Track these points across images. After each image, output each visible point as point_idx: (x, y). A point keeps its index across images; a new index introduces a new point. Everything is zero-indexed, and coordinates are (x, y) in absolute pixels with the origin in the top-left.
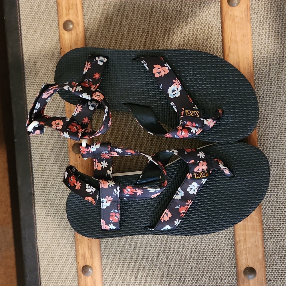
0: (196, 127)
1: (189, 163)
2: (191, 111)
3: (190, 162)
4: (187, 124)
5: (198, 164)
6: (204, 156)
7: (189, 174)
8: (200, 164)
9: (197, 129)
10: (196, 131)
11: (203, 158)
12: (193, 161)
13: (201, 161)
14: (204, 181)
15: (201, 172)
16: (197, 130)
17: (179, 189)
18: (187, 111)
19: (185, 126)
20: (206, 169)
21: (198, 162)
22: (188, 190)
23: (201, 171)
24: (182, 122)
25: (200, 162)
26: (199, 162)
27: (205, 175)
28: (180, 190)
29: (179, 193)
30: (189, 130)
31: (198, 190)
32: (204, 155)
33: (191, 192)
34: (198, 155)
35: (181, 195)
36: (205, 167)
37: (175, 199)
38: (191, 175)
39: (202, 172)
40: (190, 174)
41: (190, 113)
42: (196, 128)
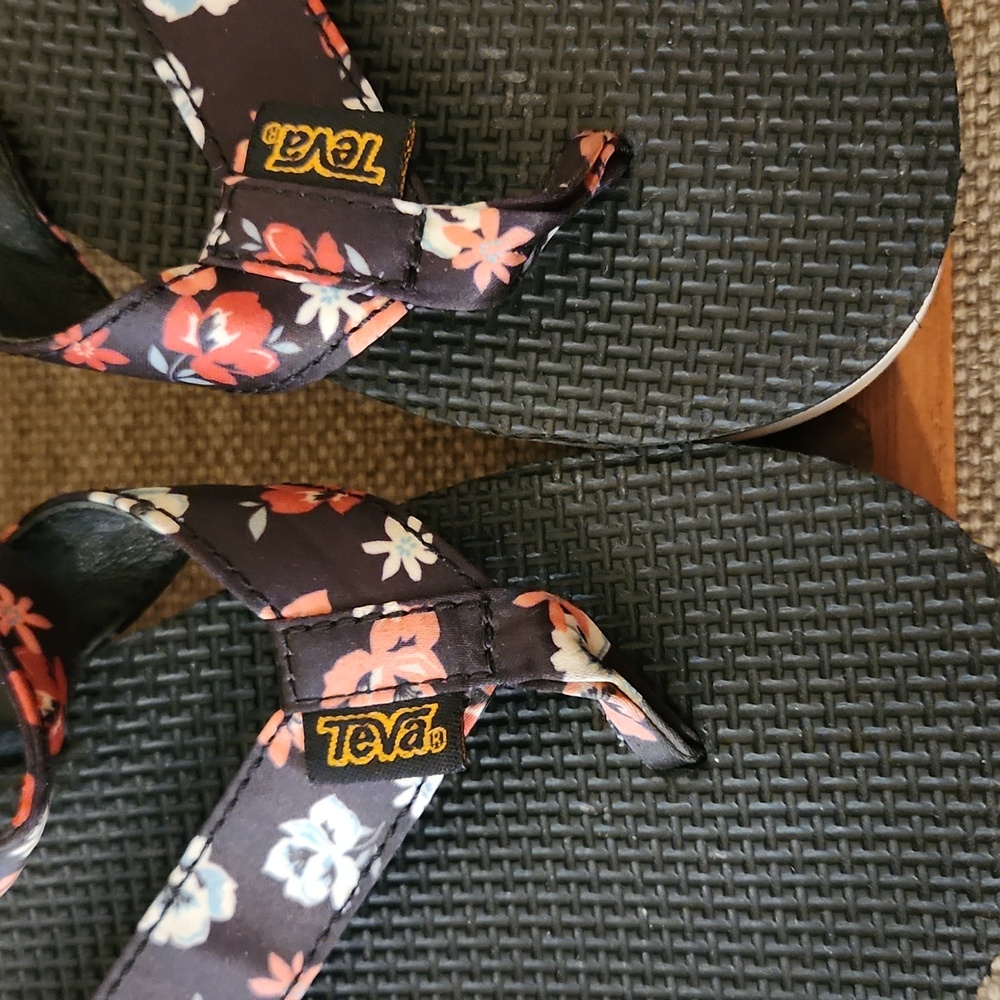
0: (347, 278)
1: (281, 618)
2: (313, 135)
3: (286, 612)
4: (265, 247)
5: (358, 636)
6: (431, 558)
7: (279, 716)
8: (382, 635)
9: (358, 299)
10: (344, 317)
11: (415, 574)
12: (313, 603)
13: (391, 607)
14: (417, 794)
15: (387, 709)
16: (357, 313)
17: (197, 845)
18: (275, 133)
19: (249, 267)
20: (435, 683)
21: (360, 612)
22: (277, 863)
23: (388, 698)
24: (224, 226)
25: (378, 615)
26: (367, 610)
27: (419, 744)
28: (204, 865)
29: (190, 886)
30: (282, 302)
31: (365, 871)
32: (431, 547)
33: (306, 889)
34: (372, 548)
35: (215, 902)
36: (422, 666)
37: (159, 937)
38: (297, 727)
39: (397, 705)
40: (287, 719)
41: (304, 149)
42: (345, 293)
